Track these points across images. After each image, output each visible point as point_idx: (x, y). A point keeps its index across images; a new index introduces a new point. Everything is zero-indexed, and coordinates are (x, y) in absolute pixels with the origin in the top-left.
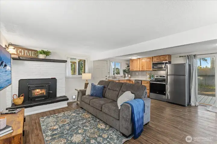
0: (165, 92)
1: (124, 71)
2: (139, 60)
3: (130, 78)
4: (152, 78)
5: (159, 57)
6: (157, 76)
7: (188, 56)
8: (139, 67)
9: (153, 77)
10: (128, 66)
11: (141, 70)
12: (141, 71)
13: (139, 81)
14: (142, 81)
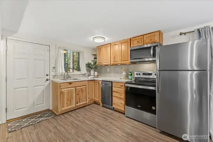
0: (153, 108)
1: (89, 66)
2: (109, 47)
3: (98, 76)
4: (130, 77)
5: (141, 37)
6: (138, 73)
7: (198, 30)
8: (109, 59)
9: (131, 75)
10: (95, 58)
11: (112, 63)
12: (113, 65)
13: (108, 83)
14: (113, 83)
